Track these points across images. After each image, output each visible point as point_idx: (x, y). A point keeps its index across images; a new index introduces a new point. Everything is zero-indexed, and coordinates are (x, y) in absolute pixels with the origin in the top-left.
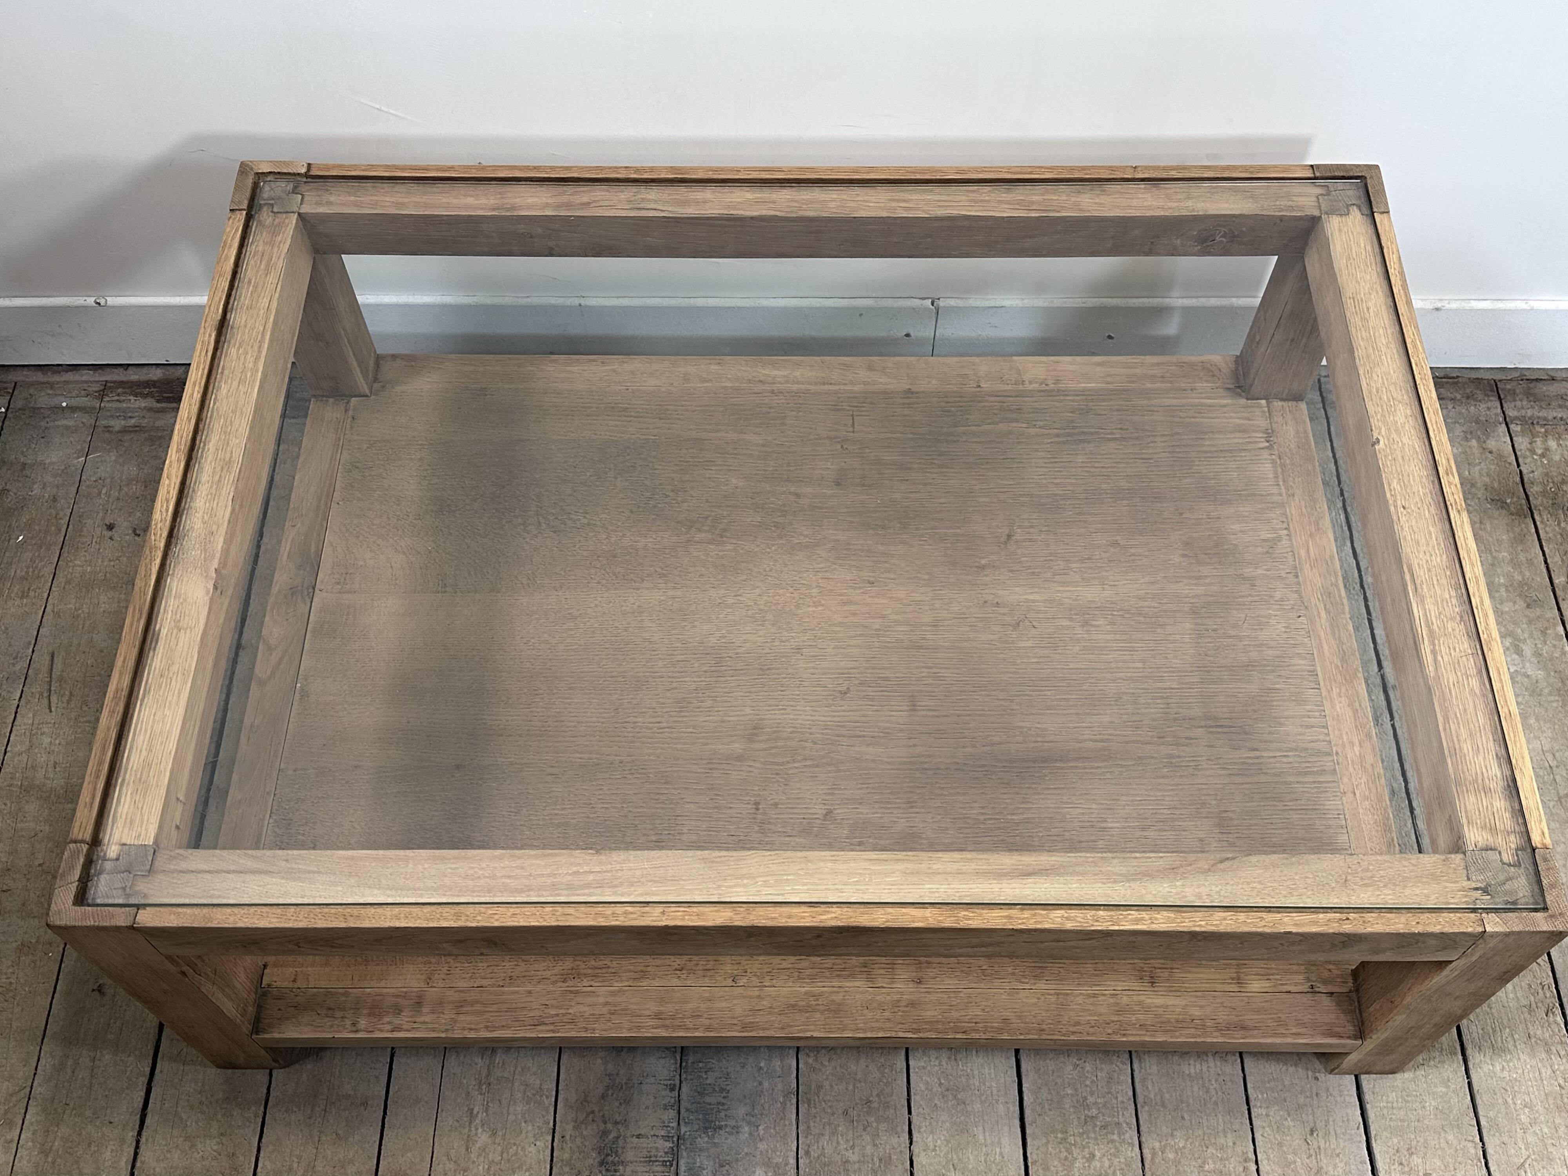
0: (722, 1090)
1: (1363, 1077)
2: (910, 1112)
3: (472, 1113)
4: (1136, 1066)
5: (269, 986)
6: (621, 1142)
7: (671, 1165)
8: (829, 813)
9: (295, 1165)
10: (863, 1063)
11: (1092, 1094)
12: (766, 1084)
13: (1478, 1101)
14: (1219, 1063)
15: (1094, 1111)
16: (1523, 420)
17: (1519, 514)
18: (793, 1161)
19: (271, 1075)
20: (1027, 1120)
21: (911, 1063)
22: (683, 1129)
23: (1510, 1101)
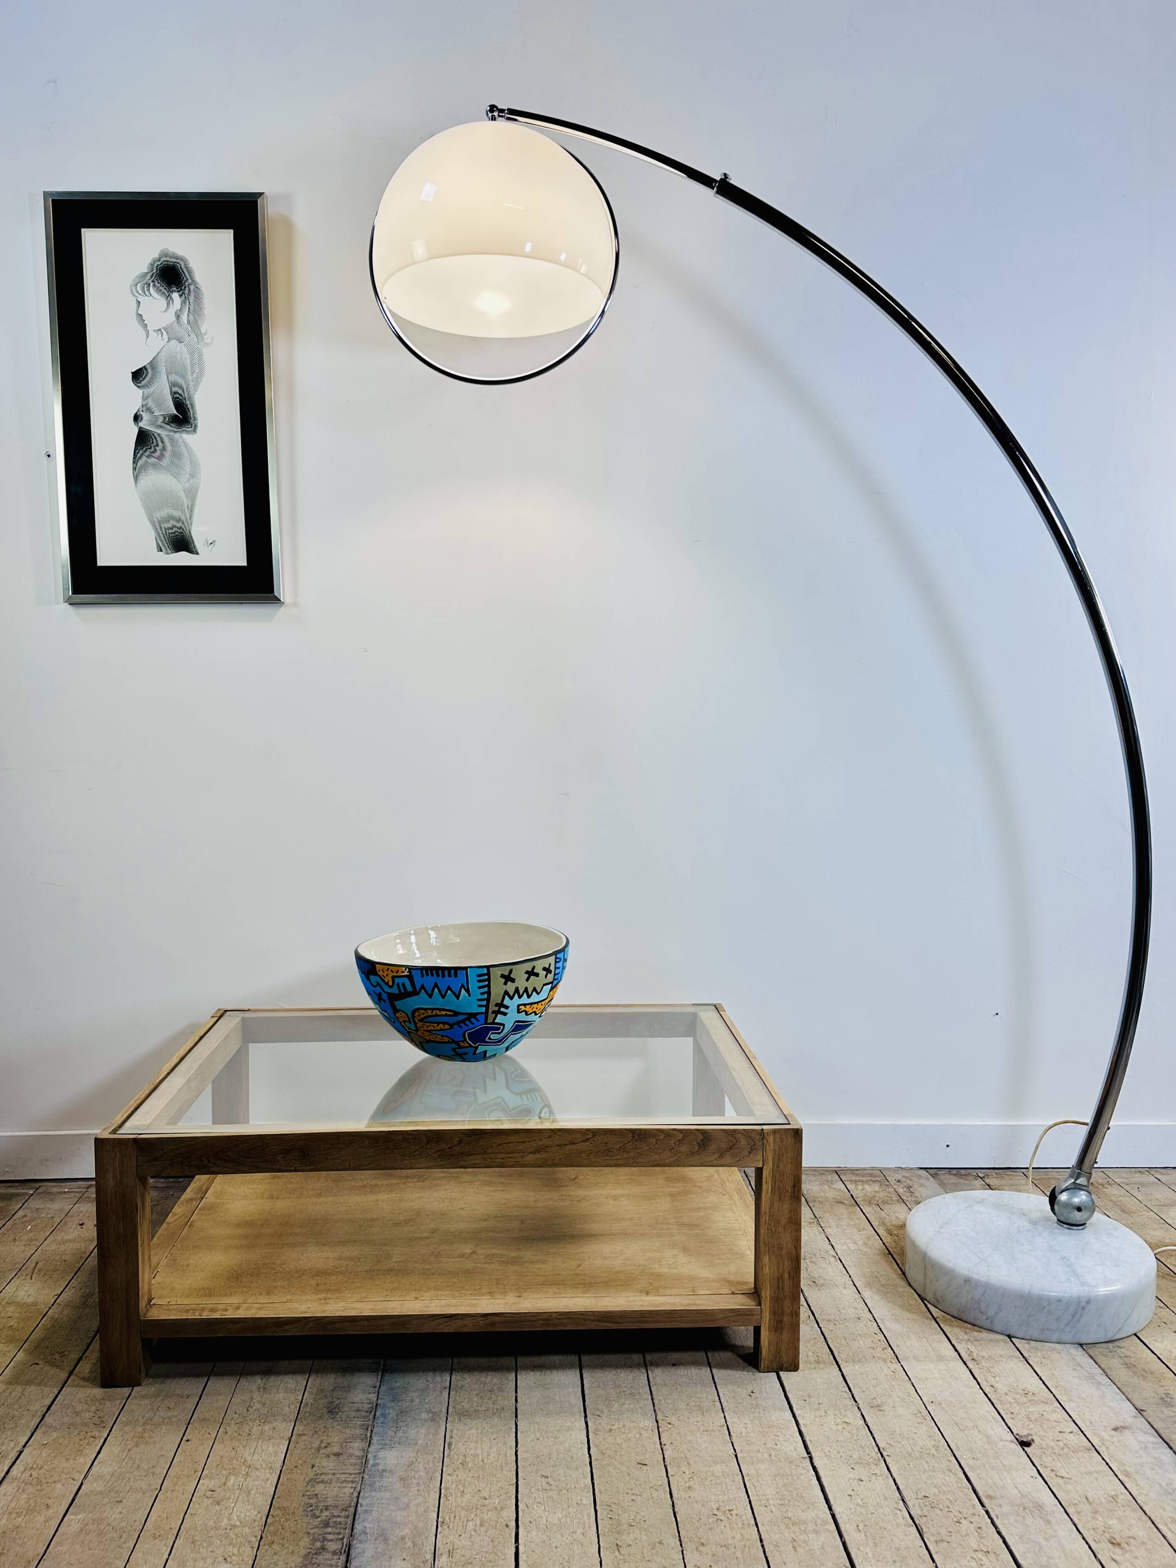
0: (404, 1388)
1: (781, 1373)
2: (516, 1392)
3: (252, 1398)
4: (650, 1372)
5: (154, 1304)
6: (341, 1405)
7: (371, 1412)
8: (474, 1252)
9: (140, 1419)
10: (489, 1378)
11: (624, 1383)
12: (431, 1386)
13: (847, 1378)
14: (697, 1370)
15: (625, 1389)
16: (851, 1181)
17: (852, 1206)
18: (444, 1410)
19: (133, 1389)
20: (586, 1392)
21: (518, 1377)
22: (379, 1401)
23: (865, 1378)
